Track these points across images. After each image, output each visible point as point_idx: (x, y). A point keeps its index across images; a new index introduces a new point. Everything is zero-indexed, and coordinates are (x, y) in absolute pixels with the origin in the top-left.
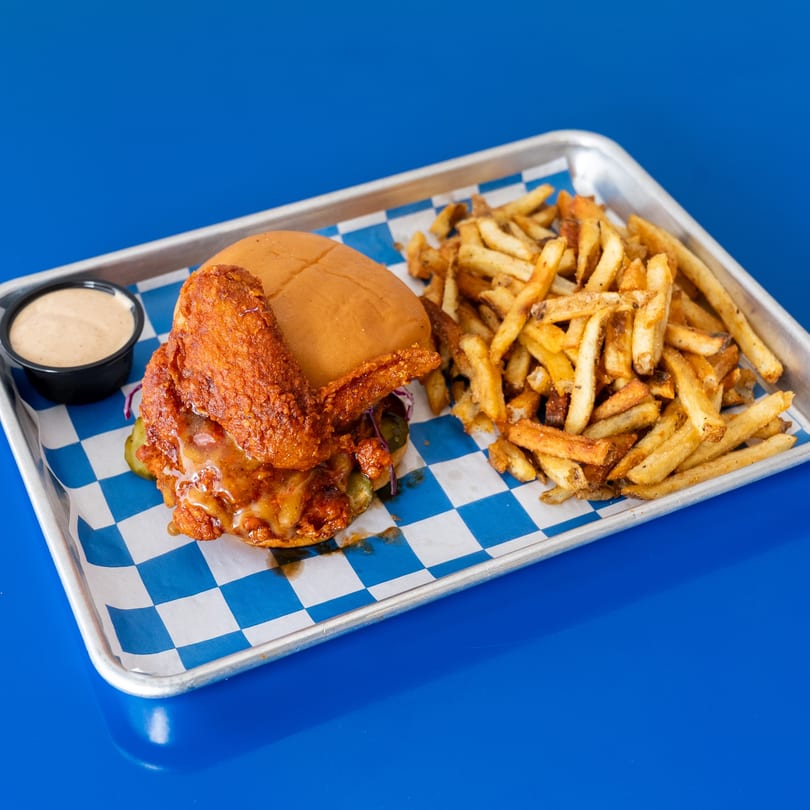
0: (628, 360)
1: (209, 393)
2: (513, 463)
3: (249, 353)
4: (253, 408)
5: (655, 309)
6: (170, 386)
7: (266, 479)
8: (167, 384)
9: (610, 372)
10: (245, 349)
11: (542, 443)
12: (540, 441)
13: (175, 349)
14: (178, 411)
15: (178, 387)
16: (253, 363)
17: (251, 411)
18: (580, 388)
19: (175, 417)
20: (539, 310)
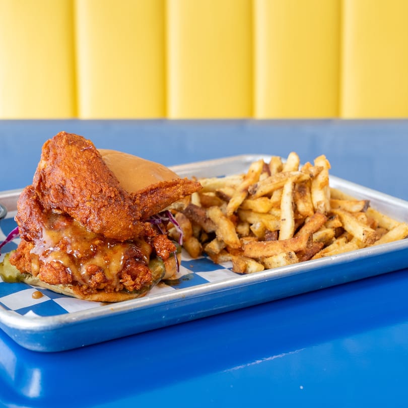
0: (312, 207)
1: (63, 194)
2: (249, 264)
3: (88, 169)
4: (93, 195)
5: (323, 177)
6: (37, 198)
7: (100, 244)
8: (35, 197)
9: (302, 213)
10: (85, 167)
11: (266, 249)
12: (264, 248)
13: (38, 179)
14: (42, 212)
15: (41, 200)
16: (91, 173)
17: (91, 197)
18: (285, 220)
19: (40, 214)
20: (253, 189)
